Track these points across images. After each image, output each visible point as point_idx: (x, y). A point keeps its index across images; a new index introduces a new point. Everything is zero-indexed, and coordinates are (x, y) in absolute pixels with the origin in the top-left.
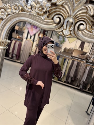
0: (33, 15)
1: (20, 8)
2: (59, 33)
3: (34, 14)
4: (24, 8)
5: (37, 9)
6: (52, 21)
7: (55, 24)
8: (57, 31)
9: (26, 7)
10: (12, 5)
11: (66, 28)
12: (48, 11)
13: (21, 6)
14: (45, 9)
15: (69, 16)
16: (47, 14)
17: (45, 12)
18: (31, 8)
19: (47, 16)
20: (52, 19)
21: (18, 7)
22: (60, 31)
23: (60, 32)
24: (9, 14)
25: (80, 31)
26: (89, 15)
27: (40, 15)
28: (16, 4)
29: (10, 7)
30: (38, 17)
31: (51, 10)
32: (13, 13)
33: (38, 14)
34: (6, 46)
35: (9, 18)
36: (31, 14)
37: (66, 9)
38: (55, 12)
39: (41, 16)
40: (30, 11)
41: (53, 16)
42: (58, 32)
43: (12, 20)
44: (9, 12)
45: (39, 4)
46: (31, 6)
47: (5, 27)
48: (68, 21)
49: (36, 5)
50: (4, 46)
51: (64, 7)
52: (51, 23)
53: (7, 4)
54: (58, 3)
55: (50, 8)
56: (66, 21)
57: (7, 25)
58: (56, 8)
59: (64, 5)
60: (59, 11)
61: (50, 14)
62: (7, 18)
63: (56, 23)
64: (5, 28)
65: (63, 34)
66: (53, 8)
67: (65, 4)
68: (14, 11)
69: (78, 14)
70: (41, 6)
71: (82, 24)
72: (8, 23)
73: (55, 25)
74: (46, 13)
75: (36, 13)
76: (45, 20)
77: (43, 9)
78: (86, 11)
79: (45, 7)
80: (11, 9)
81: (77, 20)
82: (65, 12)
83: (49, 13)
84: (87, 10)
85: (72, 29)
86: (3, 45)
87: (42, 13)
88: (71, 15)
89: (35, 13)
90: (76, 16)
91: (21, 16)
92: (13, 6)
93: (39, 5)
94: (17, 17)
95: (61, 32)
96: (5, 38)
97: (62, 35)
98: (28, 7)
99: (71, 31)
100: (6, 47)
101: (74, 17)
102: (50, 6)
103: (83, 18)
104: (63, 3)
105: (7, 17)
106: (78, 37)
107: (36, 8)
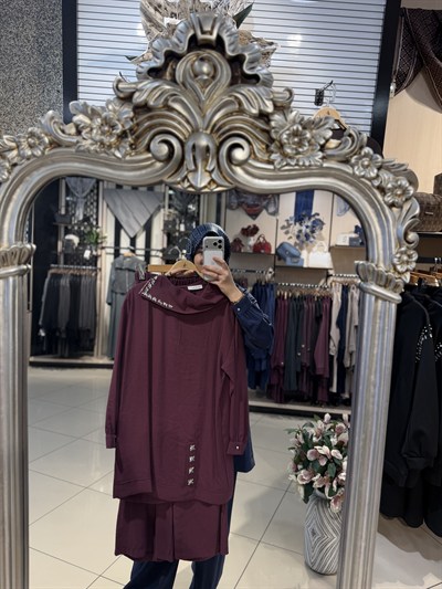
0: (89, 151)
1: (46, 140)
2: (179, 186)
3: (92, 148)
4: (56, 137)
5: (95, 131)
6: (150, 155)
7: (160, 161)
8: (170, 180)
9: (63, 132)
10: (19, 137)
11: (193, 167)
12: (131, 130)
13: (46, 135)
14: (120, 126)
15: (195, 131)
16: (130, 139)
17: (123, 135)
18: (79, 132)
19: (131, 145)
20: (148, 149)
21: (39, 138)
22: (179, 179)
23: (179, 183)
24: (15, 165)
25: (236, 165)
26: (251, 117)
27: (110, 147)
28: (30, 129)
29: (14, 144)
30: (103, 155)
31: (138, 125)
32: (28, 159)
33: (102, 143)
34: (25, 264)
35: (17, 175)
36: (82, 148)
37: (179, 113)
38: (150, 128)
39: (113, 150)
40: (78, 142)
41: (146, 141)
42: (174, 183)
43: (28, 178)
44: (13, 159)
45: (99, 115)
46: (77, 126)
47: (12, 205)
48: (194, 147)
49: (91, 119)
50: (19, 264)
51: (172, 109)
52: (149, 163)
53: (5, 137)
54: (151, 103)
55: (132, 120)
56: (189, 145)
57: (15, 197)
58: (151, 118)
59: (170, 103)
60: (161, 125)
61: (137, 138)
62: (11, 177)
63: (163, 158)
64: (10, 210)
65: (191, 186)
66: (142, 118)
67: (174, 101)
68: (29, 152)
69: (218, 121)
70: (106, 121)
71: (237, 146)
72: (18, 191)
73: (159, 165)
74: (126, 137)
75: (96, 142)
76: (128, 158)
77: (113, 127)
78: (237, 106)
79: (119, 120)
80: (18, 147)
81: (220, 137)
82: (180, 123)
83: (132, 135)
84: (240, 103)
85: (212, 165)
86: (16, 261)
87: (113, 140)
88: (197, 126)
89: (92, 144)
90: (215, 125)
91: (53, 162)
92: (22, 140)
93: (99, 120)
94: (42, 165)
95: (183, 180)
96: (16, 240)
97: (191, 189)
98: (67, 131)
99: (211, 172)
100: (25, 267)
101: (208, 132)
102: (132, 114)
103: (236, 128)
104: (166, 100)
105: (10, 173)
106: (235, 184)
107: (92, 130)
